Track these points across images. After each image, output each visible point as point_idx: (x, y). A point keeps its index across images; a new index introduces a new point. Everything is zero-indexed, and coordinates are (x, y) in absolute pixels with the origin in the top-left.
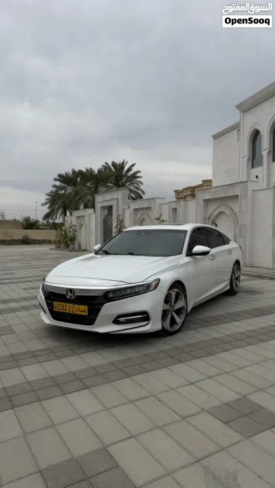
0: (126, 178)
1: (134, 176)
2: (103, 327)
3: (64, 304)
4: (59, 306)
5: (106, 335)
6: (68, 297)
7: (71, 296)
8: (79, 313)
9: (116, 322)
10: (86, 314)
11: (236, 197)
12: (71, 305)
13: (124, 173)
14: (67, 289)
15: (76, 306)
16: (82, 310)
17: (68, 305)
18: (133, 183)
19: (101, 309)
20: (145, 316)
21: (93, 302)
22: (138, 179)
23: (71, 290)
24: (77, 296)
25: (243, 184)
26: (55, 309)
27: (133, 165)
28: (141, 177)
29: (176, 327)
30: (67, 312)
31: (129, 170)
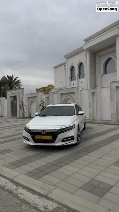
0: (14, 83)
1: (18, 82)
2: (58, 143)
3: (41, 136)
4: (37, 137)
5: (59, 146)
6: (43, 133)
7: (44, 133)
8: (48, 139)
9: (63, 141)
10: (51, 139)
11: (74, 93)
12: (44, 136)
13: (13, 81)
14: (42, 130)
15: (46, 137)
16: (49, 137)
17: (43, 136)
18: (17, 86)
19: (57, 137)
20: (72, 138)
21: (54, 134)
22: (20, 84)
23: (44, 130)
24: (47, 133)
25: (77, 88)
26: (36, 139)
27: (17, 78)
28: (21, 83)
29: (79, 142)
30: (42, 139)
31: (15, 79)
